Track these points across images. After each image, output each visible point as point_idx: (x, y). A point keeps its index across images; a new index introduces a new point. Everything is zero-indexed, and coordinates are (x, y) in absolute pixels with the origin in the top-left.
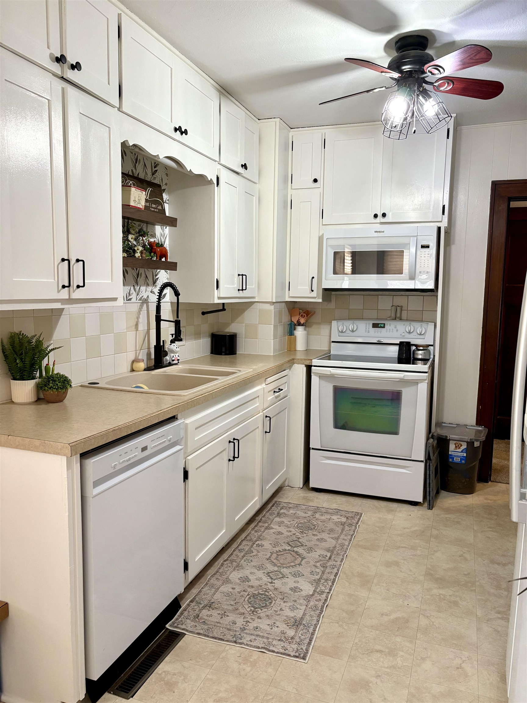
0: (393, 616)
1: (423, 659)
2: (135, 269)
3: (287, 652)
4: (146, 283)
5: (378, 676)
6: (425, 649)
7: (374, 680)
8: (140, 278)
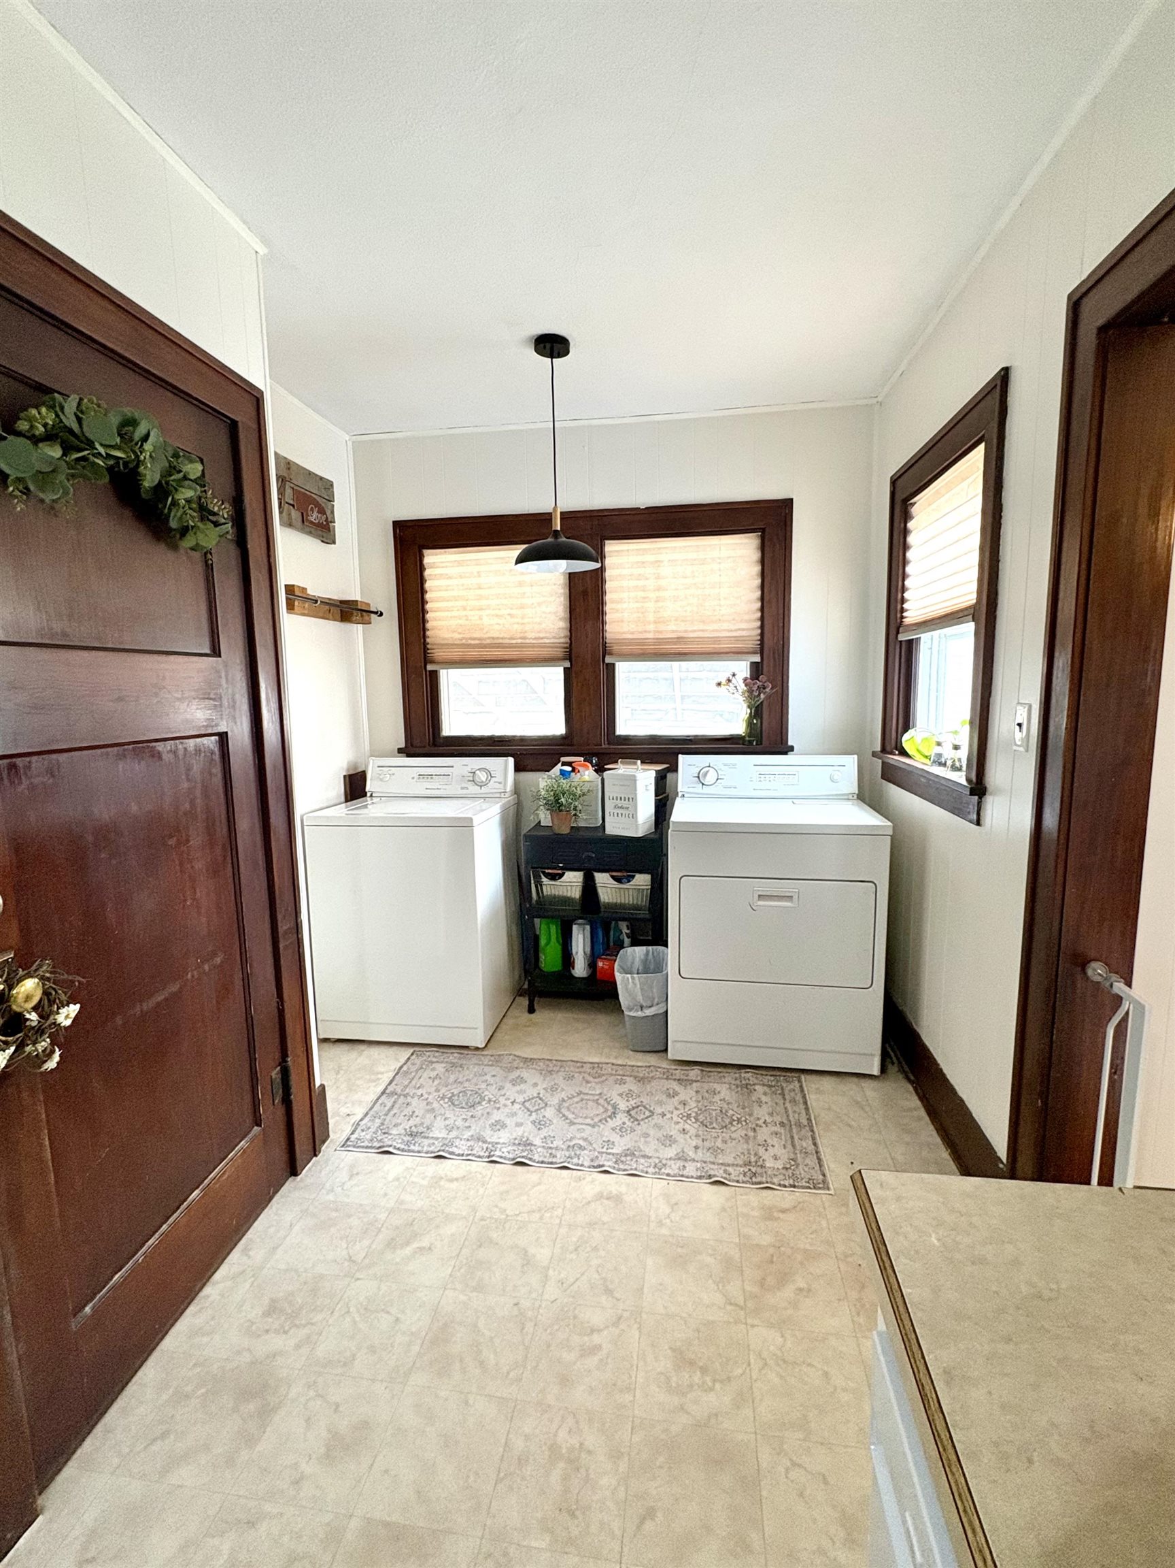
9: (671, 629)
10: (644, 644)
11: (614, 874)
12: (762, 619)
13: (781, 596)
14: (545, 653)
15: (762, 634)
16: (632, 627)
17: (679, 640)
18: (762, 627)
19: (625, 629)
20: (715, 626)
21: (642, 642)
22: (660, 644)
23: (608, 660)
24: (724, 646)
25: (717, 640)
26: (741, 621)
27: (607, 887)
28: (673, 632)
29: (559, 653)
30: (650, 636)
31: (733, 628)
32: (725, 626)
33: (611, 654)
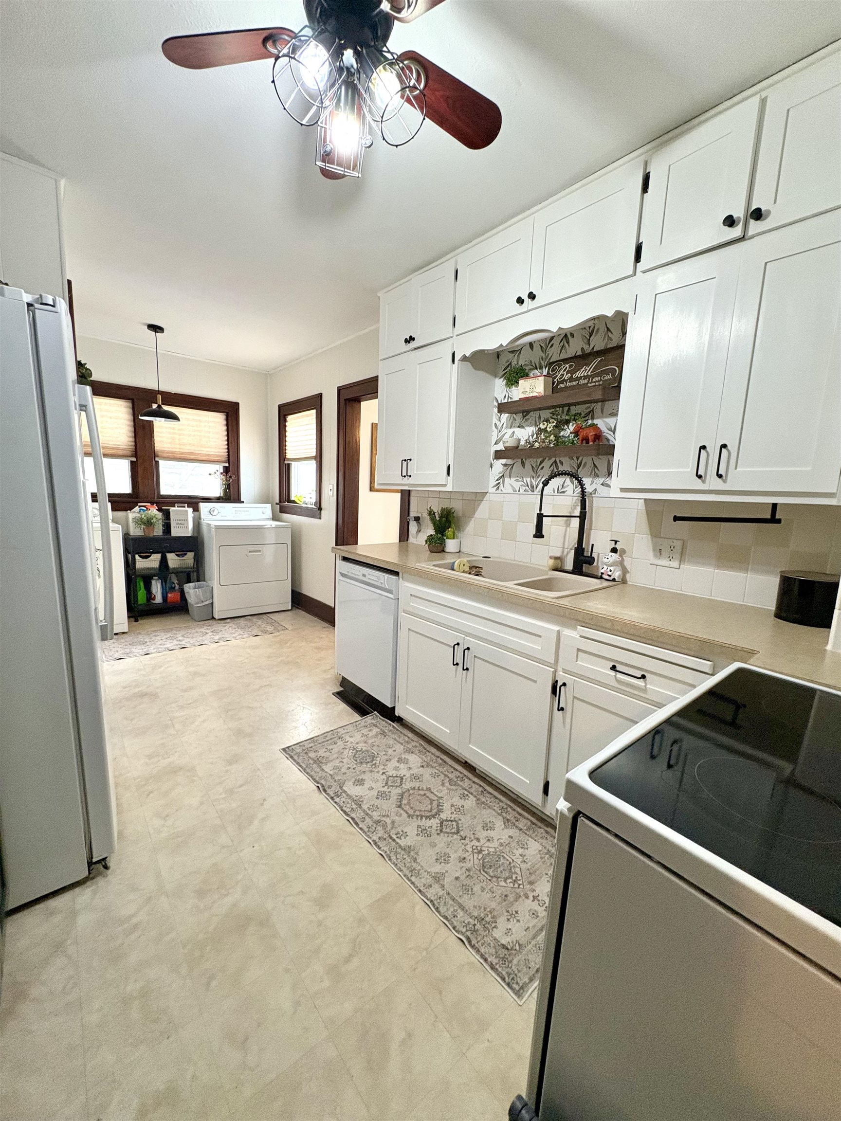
0: (256, 822)
1: (202, 803)
2: (575, 459)
3: (298, 745)
4: (593, 473)
5: (227, 771)
6: (205, 813)
7: (228, 768)
8: (583, 468)
9: (187, 449)
10: (175, 453)
11: (178, 553)
12: (228, 449)
13: (236, 440)
14: (120, 452)
15: (228, 455)
16: (169, 445)
17: (192, 453)
18: (228, 452)
19: (165, 446)
20: (208, 449)
21: (173, 453)
22: (182, 454)
23: (157, 459)
24: (212, 458)
25: (209, 455)
26: (219, 449)
27: (173, 560)
28: (189, 450)
29: (129, 453)
30: (177, 450)
31: (216, 451)
32: (213, 450)
33: (158, 456)
